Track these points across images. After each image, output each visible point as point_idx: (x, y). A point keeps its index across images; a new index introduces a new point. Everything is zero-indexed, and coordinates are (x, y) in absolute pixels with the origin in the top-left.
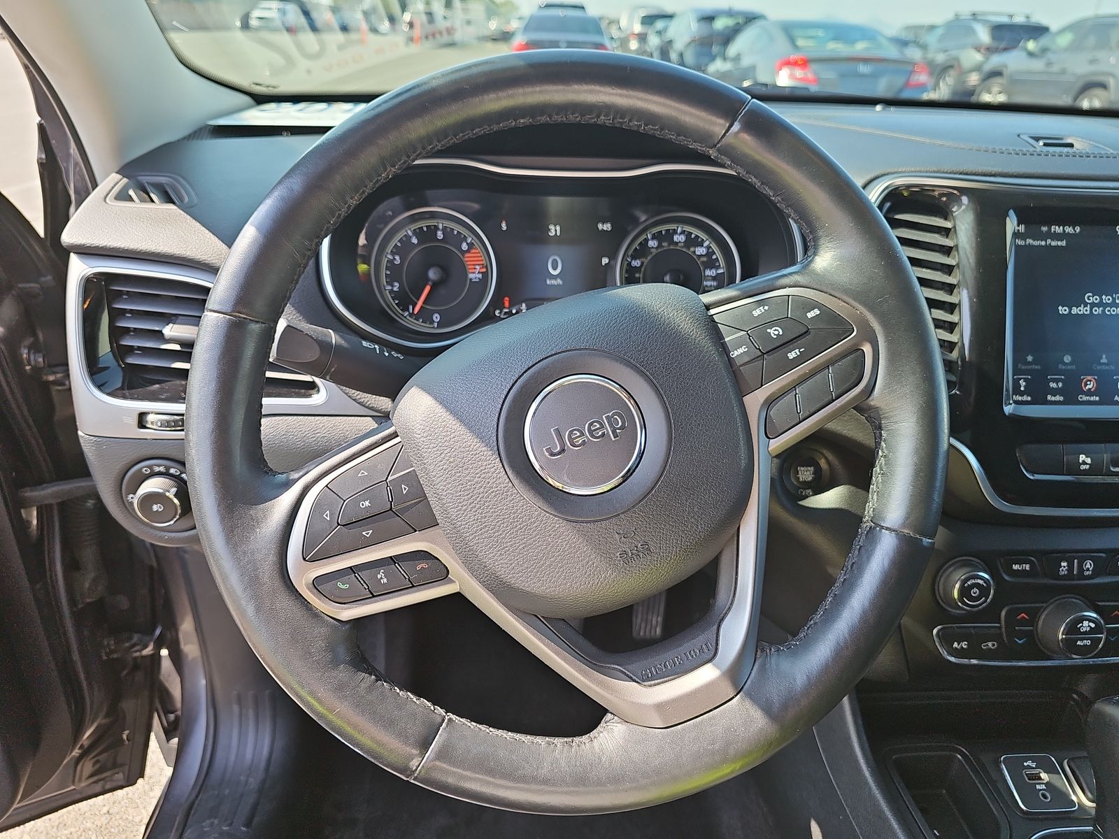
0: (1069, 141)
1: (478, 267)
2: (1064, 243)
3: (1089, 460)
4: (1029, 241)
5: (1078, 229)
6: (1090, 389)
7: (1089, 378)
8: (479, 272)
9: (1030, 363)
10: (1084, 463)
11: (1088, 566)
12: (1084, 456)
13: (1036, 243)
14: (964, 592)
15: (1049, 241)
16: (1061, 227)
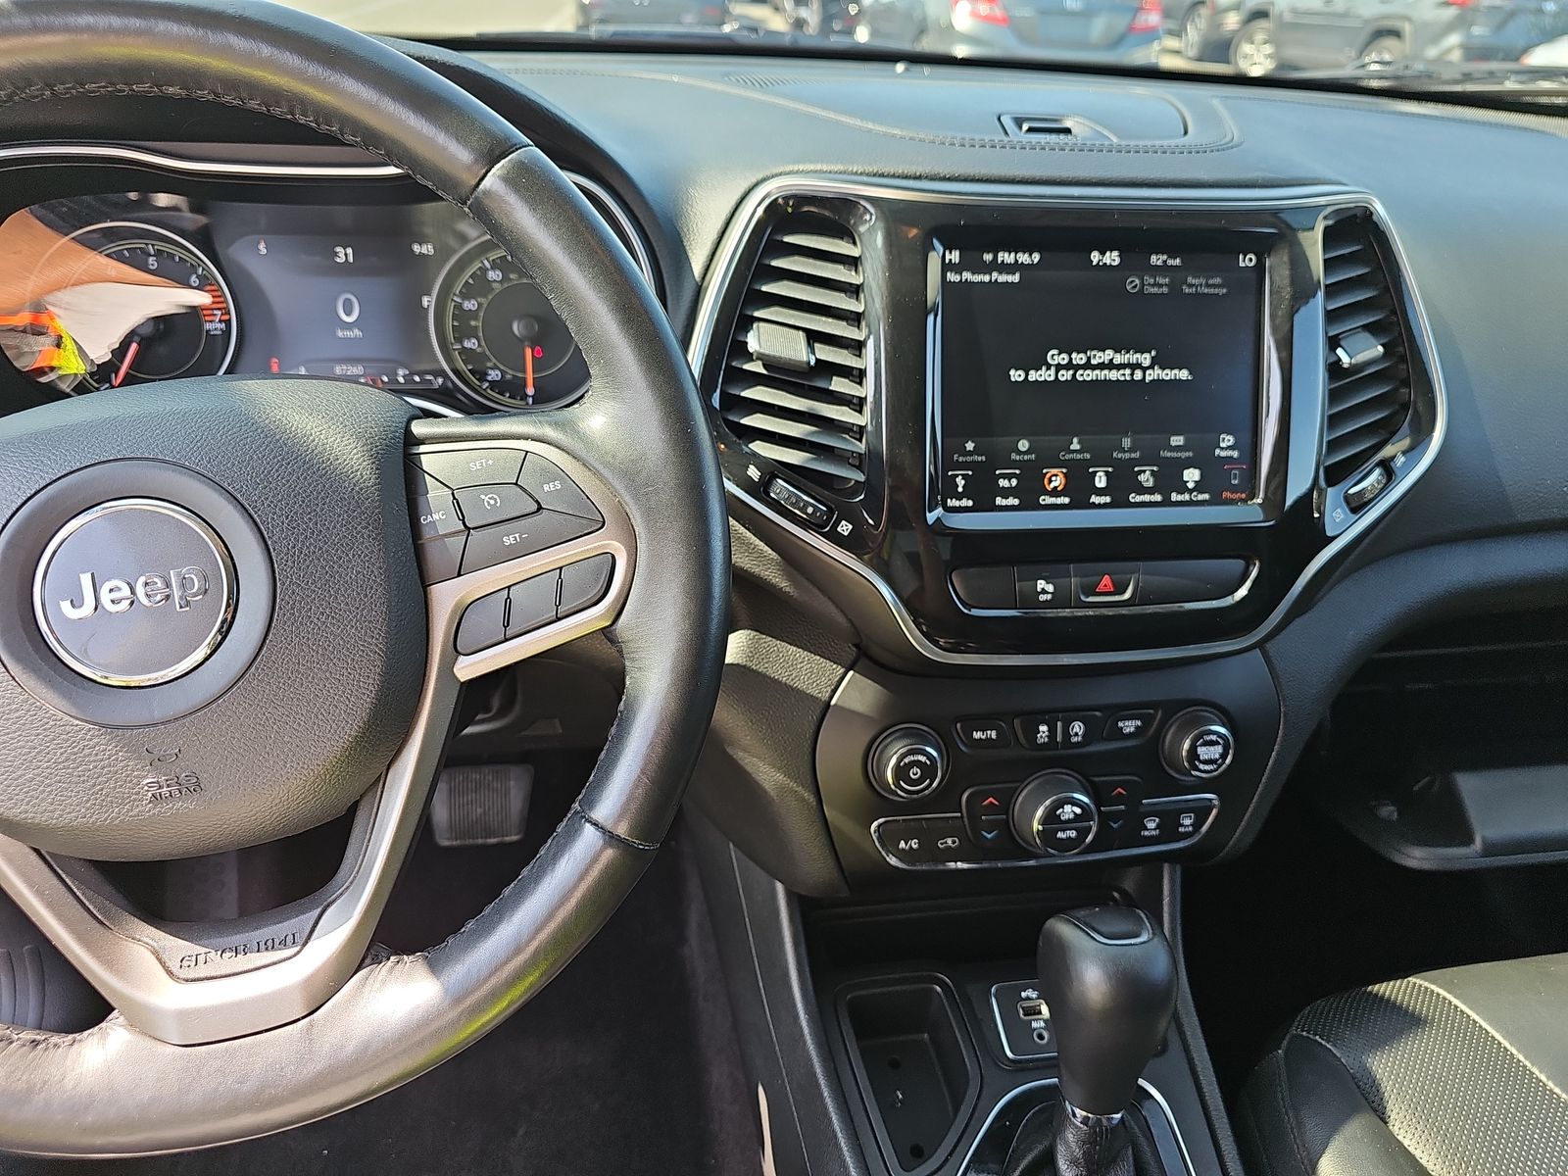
0: (1068, 124)
1: (219, 313)
2: (1016, 278)
3: (1050, 588)
4: (967, 276)
5: (1036, 257)
6: (1056, 488)
7: (1054, 471)
8: (220, 321)
9: (970, 453)
10: (1044, 591)
11: (1076, 729)
12: (1043, 582)
13: (977, 278)
14: (901, 772)
15: (995, 275)
16: (1013, 255)
